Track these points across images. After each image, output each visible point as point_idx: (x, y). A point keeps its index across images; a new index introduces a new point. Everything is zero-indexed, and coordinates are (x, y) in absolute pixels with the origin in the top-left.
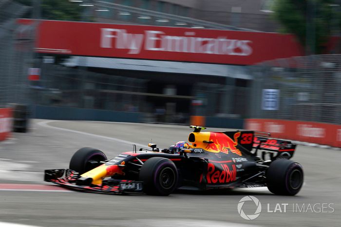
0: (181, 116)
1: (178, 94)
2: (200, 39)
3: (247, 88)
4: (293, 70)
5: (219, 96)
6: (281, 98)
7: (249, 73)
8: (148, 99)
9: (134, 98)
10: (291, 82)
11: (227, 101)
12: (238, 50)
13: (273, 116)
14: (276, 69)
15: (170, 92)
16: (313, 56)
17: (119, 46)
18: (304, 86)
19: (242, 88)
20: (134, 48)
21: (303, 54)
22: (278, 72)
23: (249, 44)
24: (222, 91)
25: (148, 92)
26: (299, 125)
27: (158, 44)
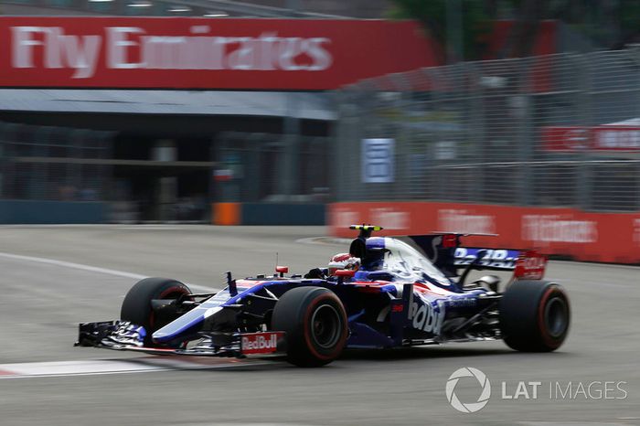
0: (189, 205)
1: (181, 157)
2: (222, 41)
3: (329, 139)
4: (421, 96)
5: (270, 158)
6: (397, 156)
7: (330, 106)
8: (118, 172)
9: (88, 171)
10: (419, 121)
11: (286, 168)
12: (303, 58)
13: (386, 195)
14: (388, 95)
15: (165, 155)
16: (462, 64)
17: (52, 62)
18: (449, 129)
19: (318, 140)
20: (84, 66)
21: (442, 60)
22: (391, 101)
23: (323, 46)
24: (275, 148)
25: (116, 157)
26: (443, 211)
27: (133, 54)
